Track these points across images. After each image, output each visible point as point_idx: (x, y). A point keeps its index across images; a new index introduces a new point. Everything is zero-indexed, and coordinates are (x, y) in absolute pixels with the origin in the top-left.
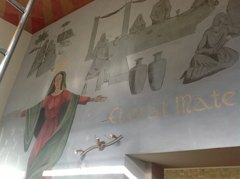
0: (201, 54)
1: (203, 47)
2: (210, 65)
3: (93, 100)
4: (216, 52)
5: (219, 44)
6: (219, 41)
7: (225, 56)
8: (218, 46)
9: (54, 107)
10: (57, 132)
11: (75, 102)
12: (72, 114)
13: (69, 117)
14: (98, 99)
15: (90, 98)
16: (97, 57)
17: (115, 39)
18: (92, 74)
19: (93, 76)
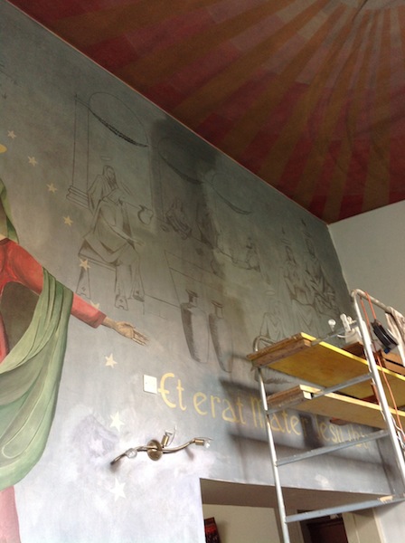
1: (265, 337)
10: (9, 369)
11: (58, 303)
12: (57, 334)
13: (48, 339)
14: (128, 331)
15: (104, 316)
16: (102, 215)
17: (141, 208)
18: (96, 253)
19: (100, 259)
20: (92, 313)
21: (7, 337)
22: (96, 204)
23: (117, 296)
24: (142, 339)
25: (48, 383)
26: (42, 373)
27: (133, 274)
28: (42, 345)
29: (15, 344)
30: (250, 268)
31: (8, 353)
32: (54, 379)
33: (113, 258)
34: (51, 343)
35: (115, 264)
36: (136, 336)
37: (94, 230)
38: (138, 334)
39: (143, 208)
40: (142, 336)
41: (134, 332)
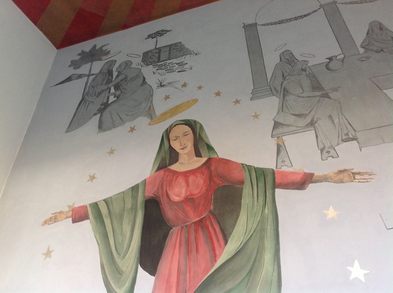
3: (325, 179)
9: (192, 195)
10: (230, 256)
11: (261, 185)
12: (266, 211)
13: (259, 218)
16: (287, 92)
17: (328, 60)
18: (289, 126)
19: (294, 128)
21: (223, 231)
22: (279, 88)
24: (366, 176)
25: (268, 257)
26: (260, 250)
28: (255, 226)
29: (231, 234)
31: (226, 243)
32: (273, 251)
34: (262, 222)
36: (357, 177)
37: (282, 108)
38: (359, 173)
39: (330, 59)
40: (366, 173)
41: (354, 174)
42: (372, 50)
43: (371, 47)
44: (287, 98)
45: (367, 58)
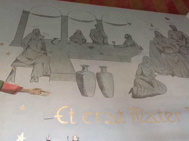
0: (140, 78)
1: (140, 75)
2: (149, 89)
4: (151, 81)
5: (151, 76)
6: (151, 74)
7: (158, 86)
8: (151, 78)
14: (37, 92)
15: (22, 88)
16: (29, 47)
17: (54, 39)
18: (22, 62)
19: (24, 64)
20: (14, 88)
22: (26, 44)
23: (32, 78)
24: (46, 94)
27: (45, 66)
30: (127, 46)
33: (32, 62)
35: (33, 64)
36: (42, 93)
37: (23, 54)
38: (44, 92)
39: (55, 39)
40: (46, 92)
41: (41, 91)
42: (73, 41)
43: (73, 40)
44: (28, 49)
45: (70, 44)
